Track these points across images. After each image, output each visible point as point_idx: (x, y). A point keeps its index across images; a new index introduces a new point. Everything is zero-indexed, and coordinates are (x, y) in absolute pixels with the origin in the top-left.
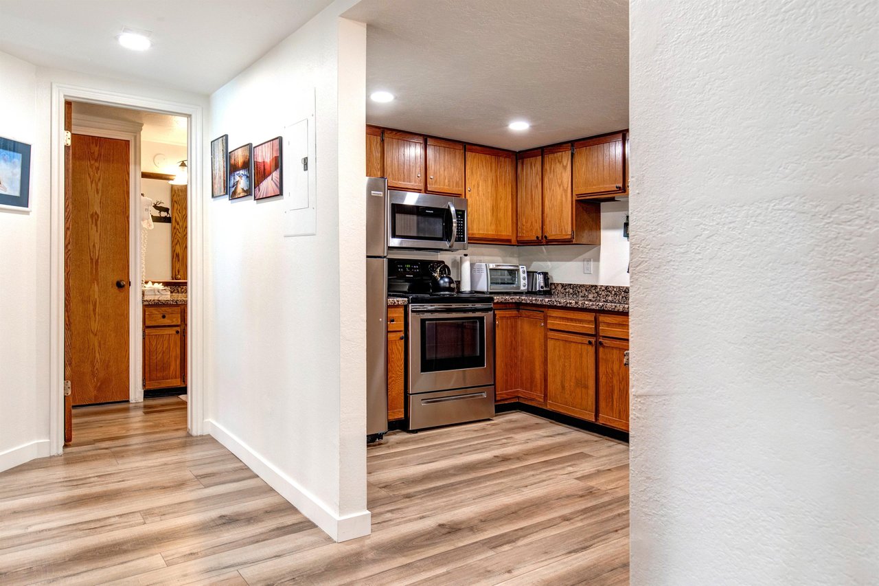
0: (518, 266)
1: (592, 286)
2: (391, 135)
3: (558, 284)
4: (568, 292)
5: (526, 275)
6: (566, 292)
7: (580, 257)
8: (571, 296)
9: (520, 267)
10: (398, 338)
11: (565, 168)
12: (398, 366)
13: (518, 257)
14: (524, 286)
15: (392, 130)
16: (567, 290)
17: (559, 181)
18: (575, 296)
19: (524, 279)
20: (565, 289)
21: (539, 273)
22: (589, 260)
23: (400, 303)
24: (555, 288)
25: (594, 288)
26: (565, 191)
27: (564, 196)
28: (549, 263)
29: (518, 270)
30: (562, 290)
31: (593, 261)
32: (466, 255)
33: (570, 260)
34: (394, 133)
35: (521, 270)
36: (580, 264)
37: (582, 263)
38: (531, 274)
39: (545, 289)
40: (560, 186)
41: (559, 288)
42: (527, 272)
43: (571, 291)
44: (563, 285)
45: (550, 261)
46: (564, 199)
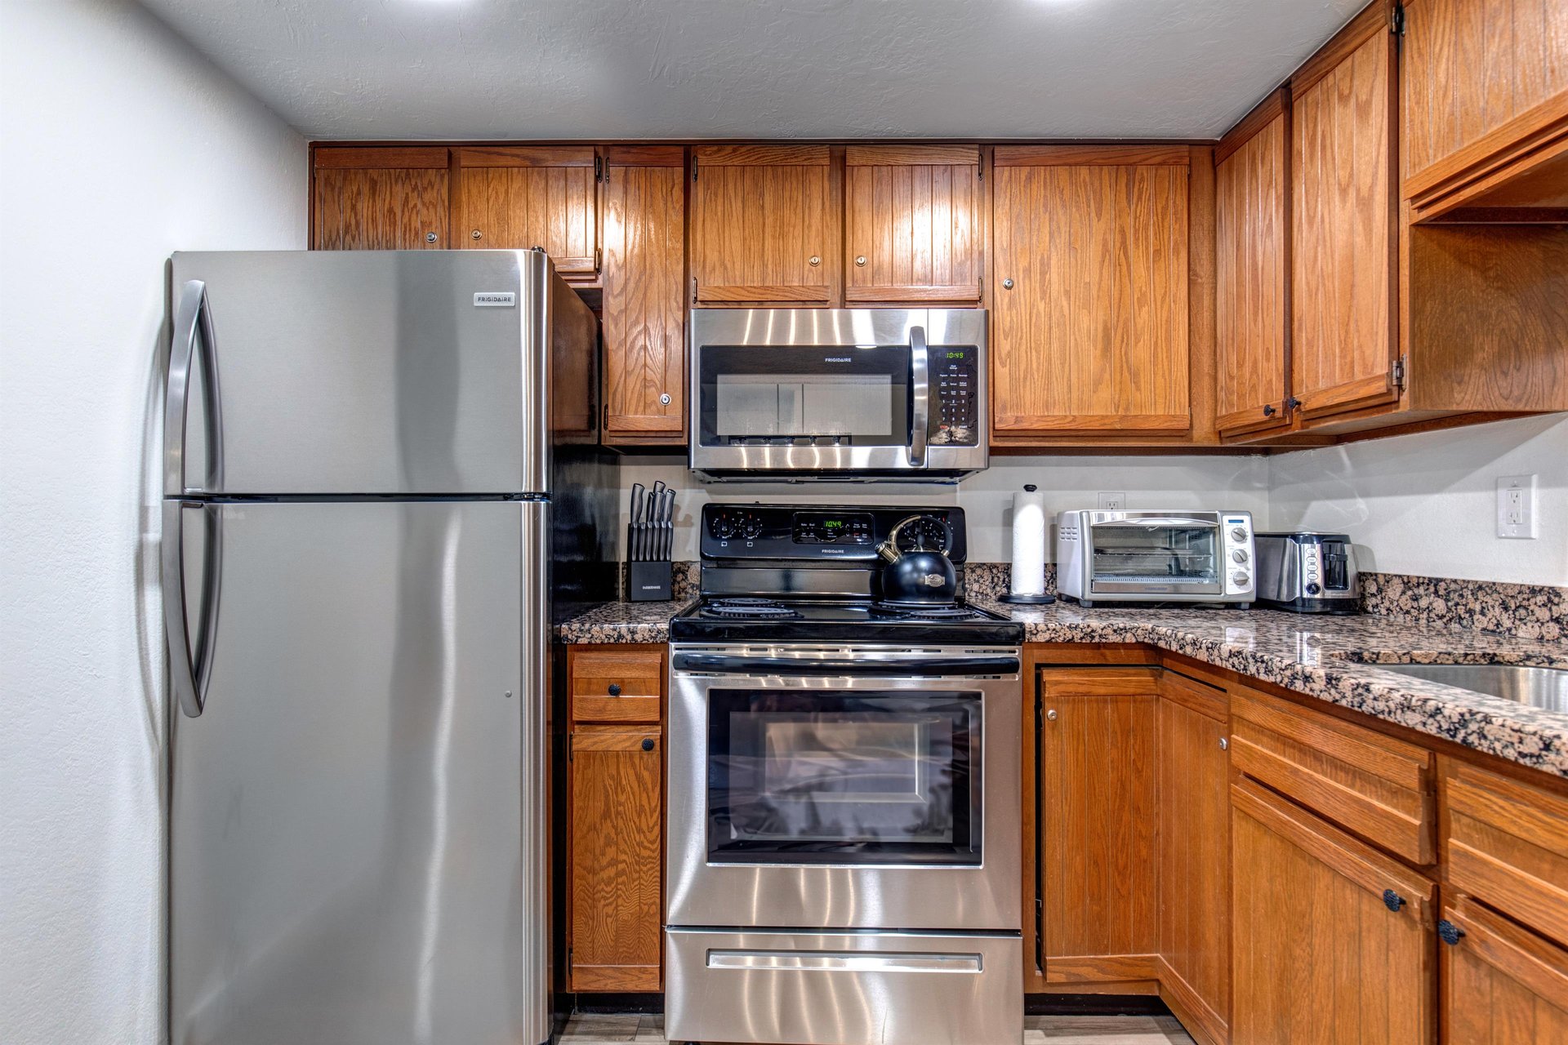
0: (1213, 517)
1: (1534, 591)
2: (717, 160)
3: (1388, 579)
4: (1429, 609)
5: (1248, 546)
6: (1418, 609)
7: (1485, 470)
8: (1439, 624)
9: (1226, 518)
10: (639, 746)
11: (1363, 110)
12: (640, 830)
13: (1269, 489)
14: (1243, 582)
15: (720, 144)
16: (1424, 603)
17: (1342, 174)
18: (1455, 627)
19: (1241, 559)
20: (1415, 598)
21: (1309, 539)
22: (1519, 482)
23: (639, 637)
24: (1380, 590)
25: (1541, 599)
26: (1365, 204)
27: (1359, 228)
28: (1361, 504)
29: (1214, 531)
30: (1406, 602)
31: (1541, 485)
32: (1030, 488)
33: (1439, 487)
34: (729, 149)
35: (1228, 529)
36: (1482, 498)
37: (1492, 494)
38: (1269, 544)
39: (1330, 594)
40: (1344, 192)
41: (1394, 591)
42: (1256, 535)
43: (1440, 606)
44: (1407, 583)
45: (1365, 494)
46: (1359, 240)
